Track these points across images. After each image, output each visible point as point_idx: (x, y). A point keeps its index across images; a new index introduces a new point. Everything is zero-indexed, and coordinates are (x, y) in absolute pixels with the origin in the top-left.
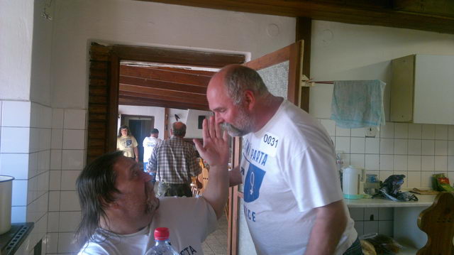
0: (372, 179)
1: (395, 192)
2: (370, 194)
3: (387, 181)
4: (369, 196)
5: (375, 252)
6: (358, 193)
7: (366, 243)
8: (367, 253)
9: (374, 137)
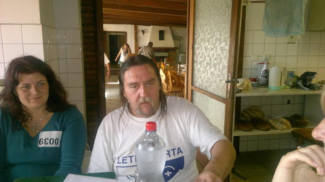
0: (291, 74)
1: (308, 84)
2: (289, 85)
3: (302, 75)
4: (288, 87)
5: (291, 126)
6: (280, 85)
7: (284, 120)
8: (285, 127)
9: (294, 43)
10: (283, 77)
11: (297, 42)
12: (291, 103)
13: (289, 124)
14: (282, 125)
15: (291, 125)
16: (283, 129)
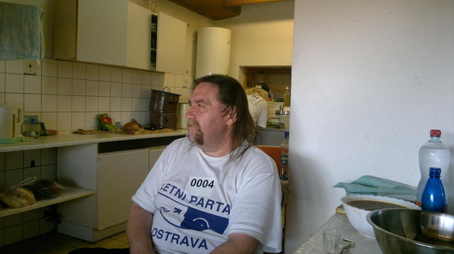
5: (34, 199)
6: (13, 136)
7: (22, 190)
8: (24, 201)
9: (35, 75)
10: (16, 124)
11: (38, 73)
12: (36, 165)
13: (31, 196)
14: (20, 200)
15: (35, 197)
16: (22, 206)
